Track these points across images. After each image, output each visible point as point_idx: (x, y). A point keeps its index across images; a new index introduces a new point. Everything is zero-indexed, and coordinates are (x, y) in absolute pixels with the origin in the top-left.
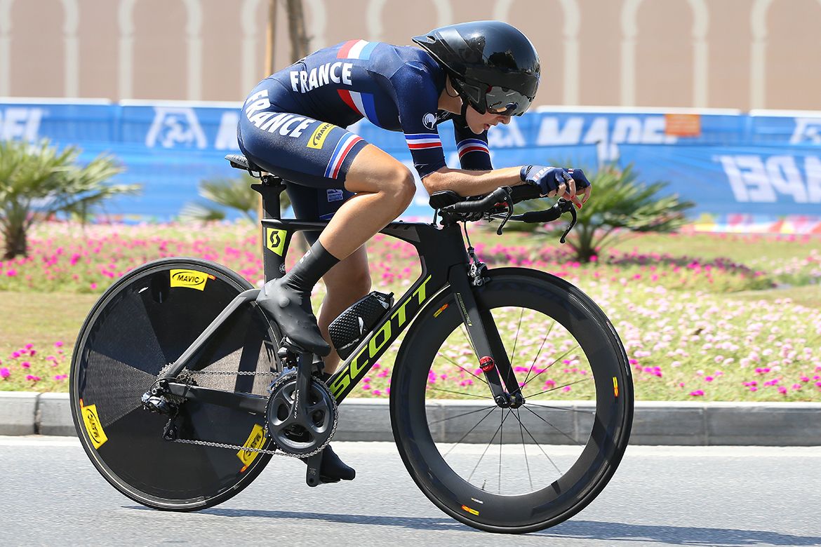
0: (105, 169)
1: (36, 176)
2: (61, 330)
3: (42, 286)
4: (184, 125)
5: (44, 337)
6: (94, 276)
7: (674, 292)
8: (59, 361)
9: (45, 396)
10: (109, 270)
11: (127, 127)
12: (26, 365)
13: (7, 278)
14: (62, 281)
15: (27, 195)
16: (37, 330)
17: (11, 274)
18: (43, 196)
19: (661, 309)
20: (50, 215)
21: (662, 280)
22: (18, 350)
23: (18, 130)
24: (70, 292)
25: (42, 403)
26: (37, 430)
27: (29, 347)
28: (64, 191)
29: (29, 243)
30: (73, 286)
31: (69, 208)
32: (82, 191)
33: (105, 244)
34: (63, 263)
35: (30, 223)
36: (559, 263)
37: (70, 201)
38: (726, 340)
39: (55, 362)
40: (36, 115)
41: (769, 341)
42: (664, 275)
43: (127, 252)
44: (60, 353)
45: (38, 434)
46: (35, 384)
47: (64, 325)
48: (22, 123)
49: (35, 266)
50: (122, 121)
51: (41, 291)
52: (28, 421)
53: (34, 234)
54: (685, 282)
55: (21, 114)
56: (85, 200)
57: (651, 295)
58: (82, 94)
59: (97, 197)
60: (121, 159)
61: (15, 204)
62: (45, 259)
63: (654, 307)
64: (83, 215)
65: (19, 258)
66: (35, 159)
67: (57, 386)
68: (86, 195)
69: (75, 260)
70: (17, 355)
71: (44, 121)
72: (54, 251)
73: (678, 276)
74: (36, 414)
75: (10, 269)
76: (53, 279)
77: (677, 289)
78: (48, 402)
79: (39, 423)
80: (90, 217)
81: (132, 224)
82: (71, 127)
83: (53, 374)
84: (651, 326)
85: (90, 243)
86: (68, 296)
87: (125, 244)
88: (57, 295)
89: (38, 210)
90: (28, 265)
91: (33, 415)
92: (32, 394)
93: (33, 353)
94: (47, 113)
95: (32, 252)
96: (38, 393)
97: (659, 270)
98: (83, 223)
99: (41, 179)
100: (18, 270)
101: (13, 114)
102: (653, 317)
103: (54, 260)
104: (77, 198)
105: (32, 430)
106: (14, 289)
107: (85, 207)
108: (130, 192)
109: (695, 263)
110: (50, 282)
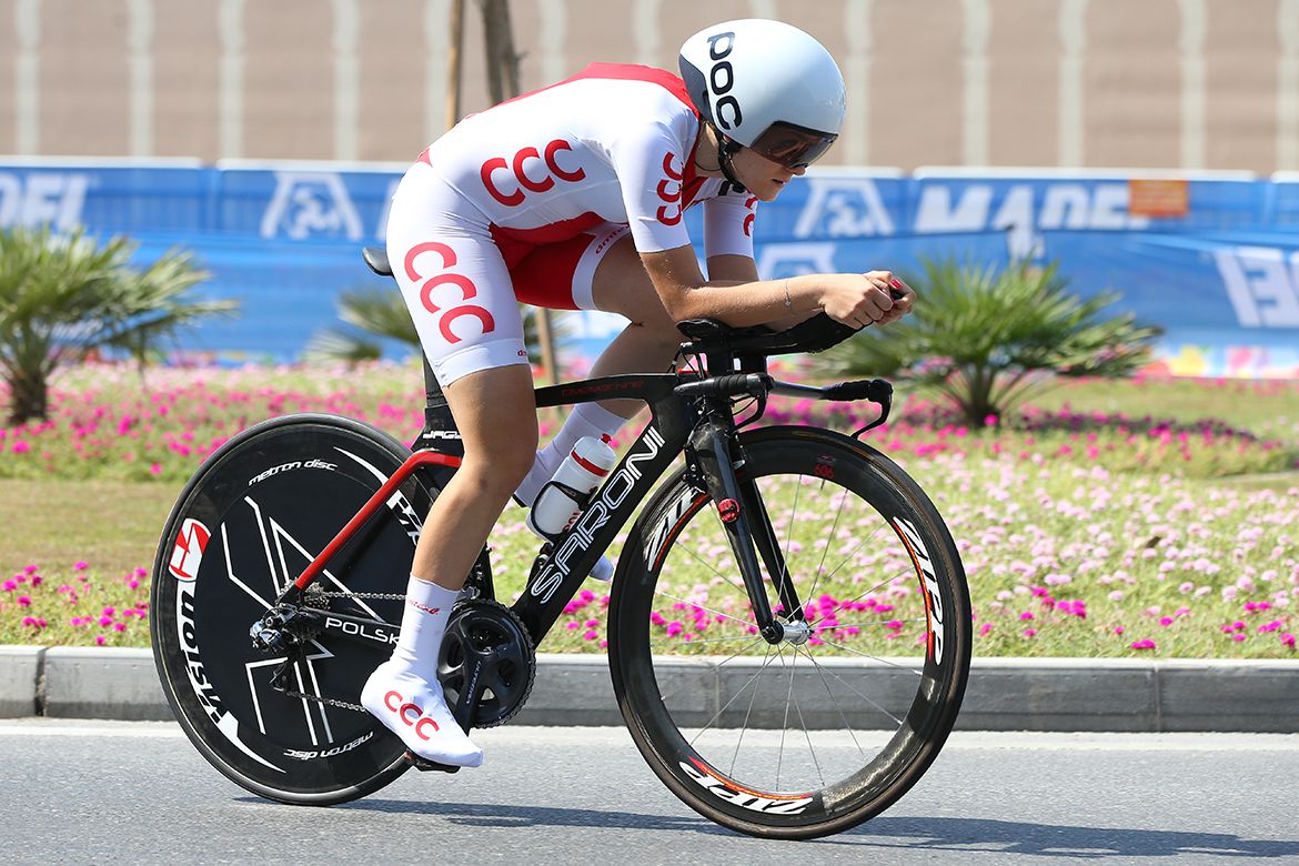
0: (177, 274)
1: (62, 288)
2: (93, 543)
3: (71, 469)
4: (325, 200)
5: (62, 554)
6: (155, 452)
7: (1123, 477)
8: (81, 595)
9: (53, 651)
10: (181, 442)
11: (230, 208)
12: (25, 602)
13: (13, 456)
14: (104, 461)
15: (48, 320)
16: (52, 543)
17: (20, 449)
18: (74, 321)
19: (1098, 504)
20: (87, 352)
21: (1108, 457)
22: (12, 576)
23: (47, 211)
24: (115, 479)
25: (48, 663)
26: (39, 708)
27: (31, 570)
28: (108, 311)
29: (52, 399)
30: (120, 470)
31: (119, 341)
32: (139, 312)
33: (181, 399)
34: (107, 430)
35: (52, 366)
36: (934, 428)
37: (119, 328)
38: (1200, 556)
39: (72, 594)
40: (78, 185)
41: (1273, 557)
42: (1110, 448)
43: (218, 413)
44: (84, 580)
45: (42, 715)
46: (38, 632)
47: (99, 534)
48: (55, 198)
49: (59, 437)
50: (222, 196)
51: (68, 477)
52: (26, 694)
53: (64, 383)
54: (1144, 460)
55: (53, 184)
56: (143, 328)
57: (1084, 481)
58: (159, 151)
59: (166, 321)
60: (204, 257)
61: (27, 331)
62: (77, 425)
63: (1086, 502)
64: (139, 351)
65: (34, 423)
66: (60, 256)
67: (77, 636)
68: (146, 318)
69: (127, 426)
70: (10, 587)
71: (90, 196)
72: (92, 413)
73: (1134, 449)
74: (37, 682)
75: (19, 441)
76: (88, 458)
77: (1131, 470)
78: (58, 662)
79: (44, 697)
80: (149, 355)
81: (230, 366)
82: (137, 205)
83: (66, 618)
84: (1078, 533)
85: (156, 398)
86: (112, 485)
87: (214, 401)
88: (95, 484)
89: (65, 344)
90: (48, 434)
91: (34, 685)
92: (34, 649)
93: (37, 581)
94: (96, 183)
95: (54, 416)
96: (42, 647)
97: (1103, 440)
98: (143, 364)
99: (70, 293)
100: (31, 443)
101: (39, 185)
102: (1080, 518)
103: (94, 425)
104: (132, 322)
105: (32, 708)
106: (23, 476)
107: (143, 338)
108: (220, 312)
109: (1162, 427)
110: (82, 463)
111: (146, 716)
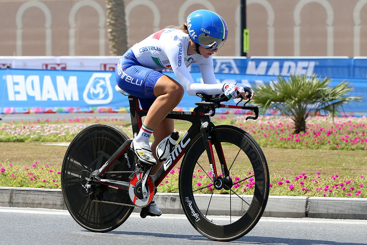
0: (343, 89)
1: (310, 92)
2: (320, 167)
3: (313, 146)
5: (312, 170)
6: (338, 141)
8: (318, 182)
9: (311, 198)
10: (345, 138)
11: (357, 70)
12: (302, 183)
13: (296, 143)
14: (323, 144)
15: (306, 102)
16: (309, 167)
17: (297, 141)
18: (313, 103)
20: (317, 112)
22: (298, 176)
23: (304, 72)
24: (326, 149)
25: (309, 202)
26: (307, 215)
27: (304, 174)
28: (324, 100)
29: (307, 126)
30: (328, 146)
31: (326, 108)
32: (333, 99)
33: (344, 126)
34: (323, 135)
35: (307, 116)
37: (327, 105)
39: (316, 181)
40: (312, 64)
43: (355, 130)
44: (319, 177)
45: (308, 217)
46: (306, 192)
47: (322, 165)
49: (309, 137)
50: (355, 67)
51: (312, 148)
52: (302, 210)
53: (309, 121)
55: (305, 64)
56: (333, 104)
58: (335, 54)
59: (340, 103)
60: (351, 84)
61: (300, 106)
62: (315, 134)
64: (333, 111)
65: (302, 133)
66: (310, 84)
67: (317, 194)
68: (334, 101)
69: (329, 133)
70: (297, 179)
71: (316, 67)
72: (319, 130)
74: (306, 207)
75: (297, 138)
76: (318, 143)
78: (312, 201)
79: (308, 211)
80: (336, 113)
81: (358, 117)
82: (330, 70)
83: (315, 188)
85: (337, 126)
86: (325, 151)
87: (354, 126)
88: (320, 151)
89: (310, 110)
90: (306, 136)
91: (305, 208)
92: (305, 197)
93: (305, 177)
94: (317, 63)
95: (308, 131)
96: (307, 197)
98: (333, 116)
99: (312, 94)
100: (301, 138)
101: (301, 64)
103: (319, 134)
104: (330, 103)
105: (305, 215)
106: (299, 148)
107: (334, 107)
108: (356, 100)
110: (316, 144)
111: (338, 217)
